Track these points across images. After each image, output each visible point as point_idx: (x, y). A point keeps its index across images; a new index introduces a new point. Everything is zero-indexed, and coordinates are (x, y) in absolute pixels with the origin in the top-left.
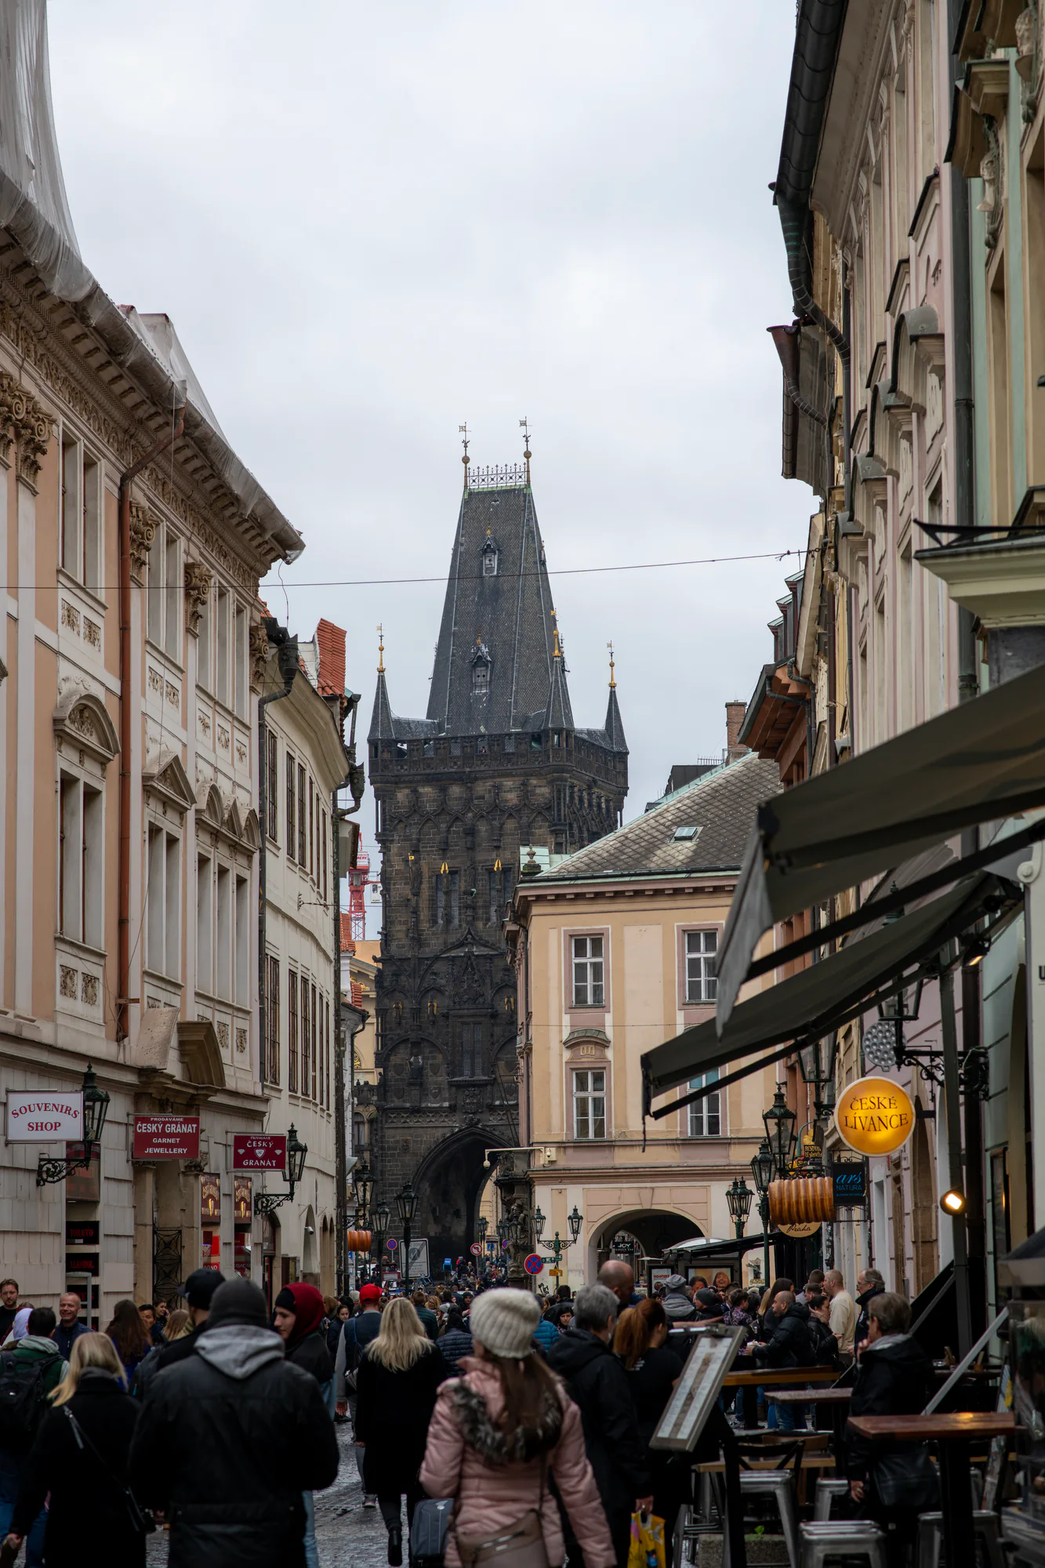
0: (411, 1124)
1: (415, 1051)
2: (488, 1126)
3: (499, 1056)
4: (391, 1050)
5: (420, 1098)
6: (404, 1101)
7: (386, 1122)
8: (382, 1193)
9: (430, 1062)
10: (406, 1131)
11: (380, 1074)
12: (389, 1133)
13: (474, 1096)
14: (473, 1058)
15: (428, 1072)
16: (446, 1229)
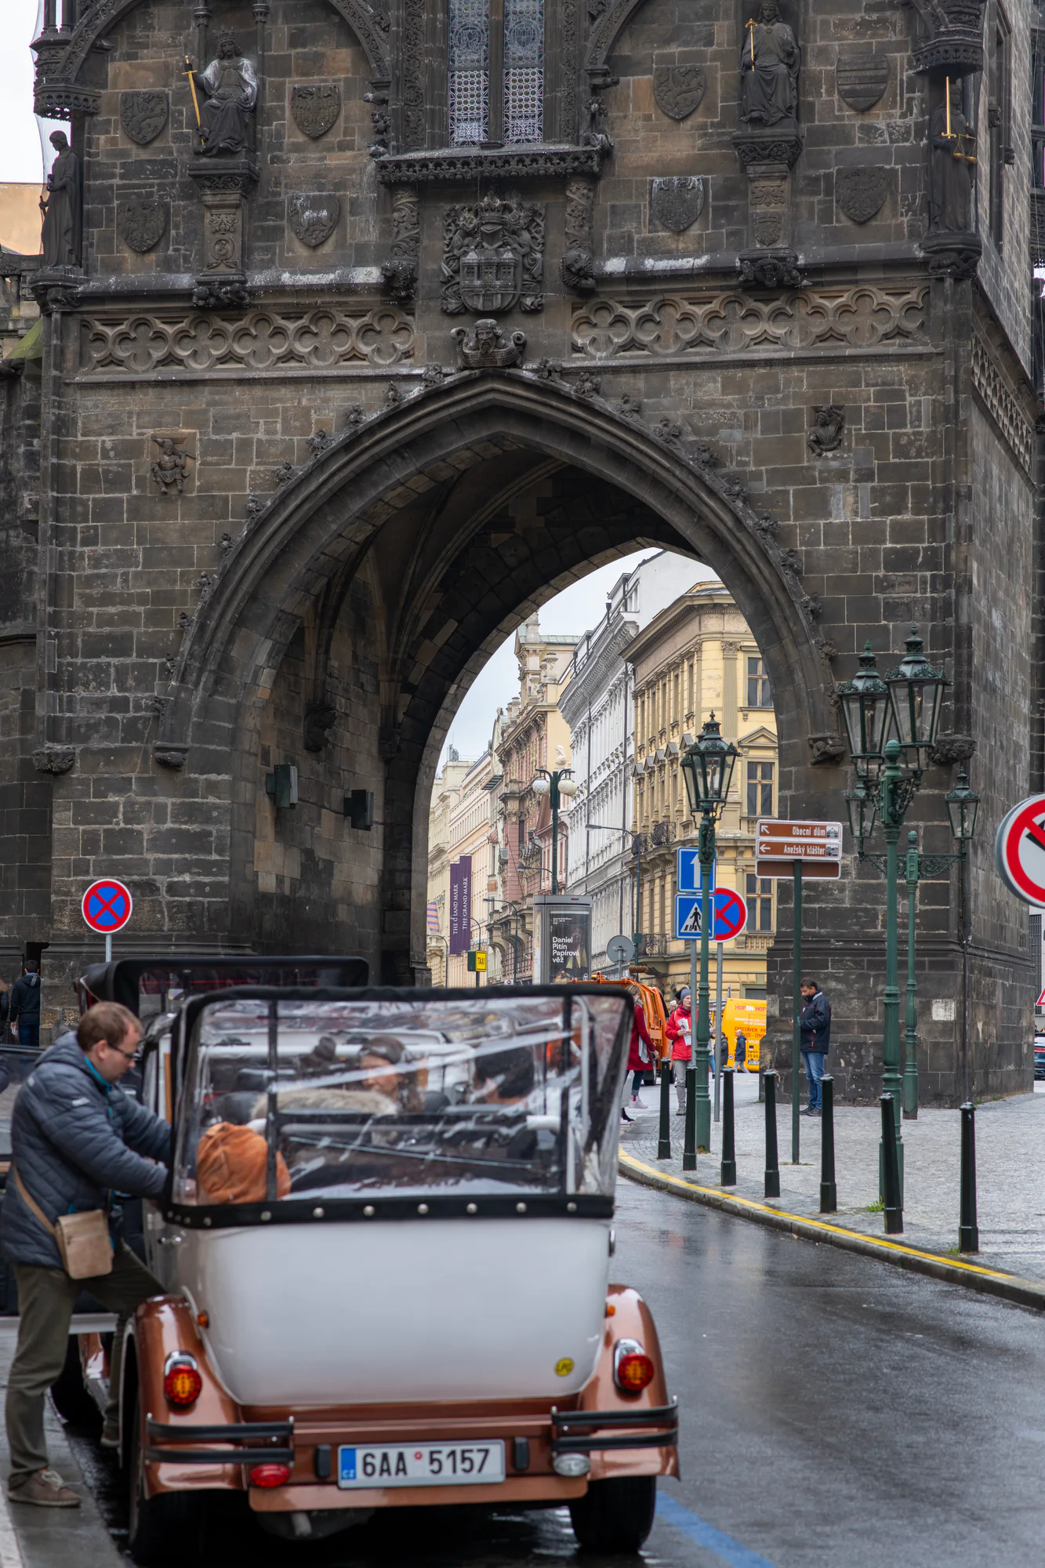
0: (198, 369)
1: (223, 31)
2: (565, 373)
3: (625, 49)
4: (112, 28)
5: (246, 251)
6: (168, 265)
7: (82, 359)
8: (55, 682)
9: (293, 82)
10: (173, 399)
11: (57, 139)
12: (90, 407)
13: (506, 233)
14: (496, 66)
15: (284, 126)
16: (316, 870)
